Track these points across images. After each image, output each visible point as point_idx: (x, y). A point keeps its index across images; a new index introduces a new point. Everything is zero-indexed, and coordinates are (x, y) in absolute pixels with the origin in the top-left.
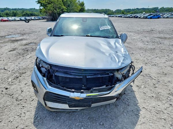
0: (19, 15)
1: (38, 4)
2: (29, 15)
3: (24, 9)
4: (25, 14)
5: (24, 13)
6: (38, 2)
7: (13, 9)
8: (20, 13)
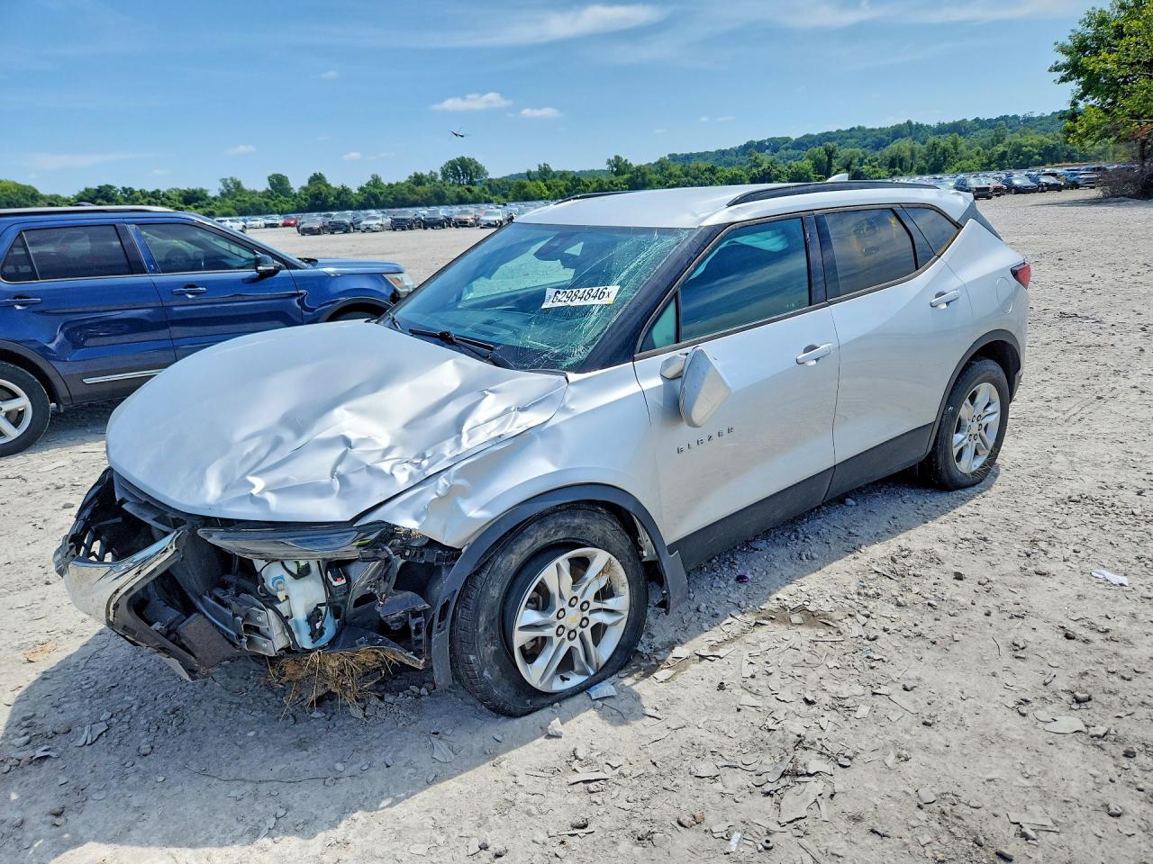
0: (965, 164)
1: (1064, 80)
2: (1029, 156)
3: (1015, 117)
4: (1003, 155)
5: (1000, 148)
6: (1066, 67)
7: (942, 130)
8: (972, 153)
